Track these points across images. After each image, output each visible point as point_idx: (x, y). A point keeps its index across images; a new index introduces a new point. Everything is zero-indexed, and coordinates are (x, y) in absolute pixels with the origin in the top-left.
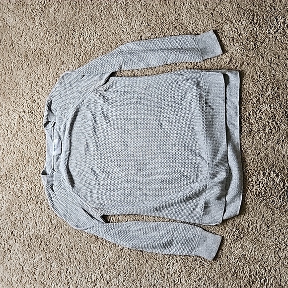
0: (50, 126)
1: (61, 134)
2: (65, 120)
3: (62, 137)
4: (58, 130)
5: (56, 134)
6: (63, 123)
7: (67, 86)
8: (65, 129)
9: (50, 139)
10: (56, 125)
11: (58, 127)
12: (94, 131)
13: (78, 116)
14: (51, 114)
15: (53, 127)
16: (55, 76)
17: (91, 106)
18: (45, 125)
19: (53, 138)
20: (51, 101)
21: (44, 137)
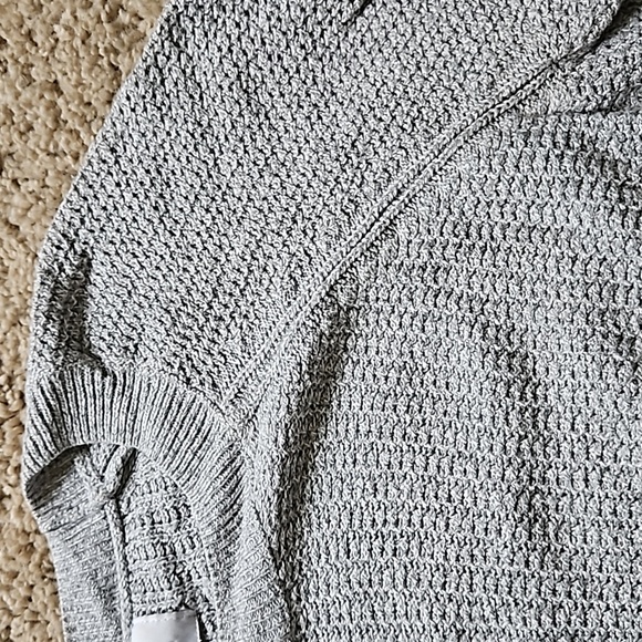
0: (86, 489)
1: (196, 562)
2: (222, 424)
3: (207, 586)
4: (168, 529)
5: (149, 568)
6: (212, 461)
7: (221, 116)
8: (231, 511)
9: (97, 609)
10: (140, 474)
11: (160, 501)
12: (532, 519)
13: (351, 376)
14: (87, 377)
15: (116, 496)
16: (103, 37)
17: (467, 274)
18: (44, 486)
19: (122, 605)
20: (86, 265)
21: (41, 596)
